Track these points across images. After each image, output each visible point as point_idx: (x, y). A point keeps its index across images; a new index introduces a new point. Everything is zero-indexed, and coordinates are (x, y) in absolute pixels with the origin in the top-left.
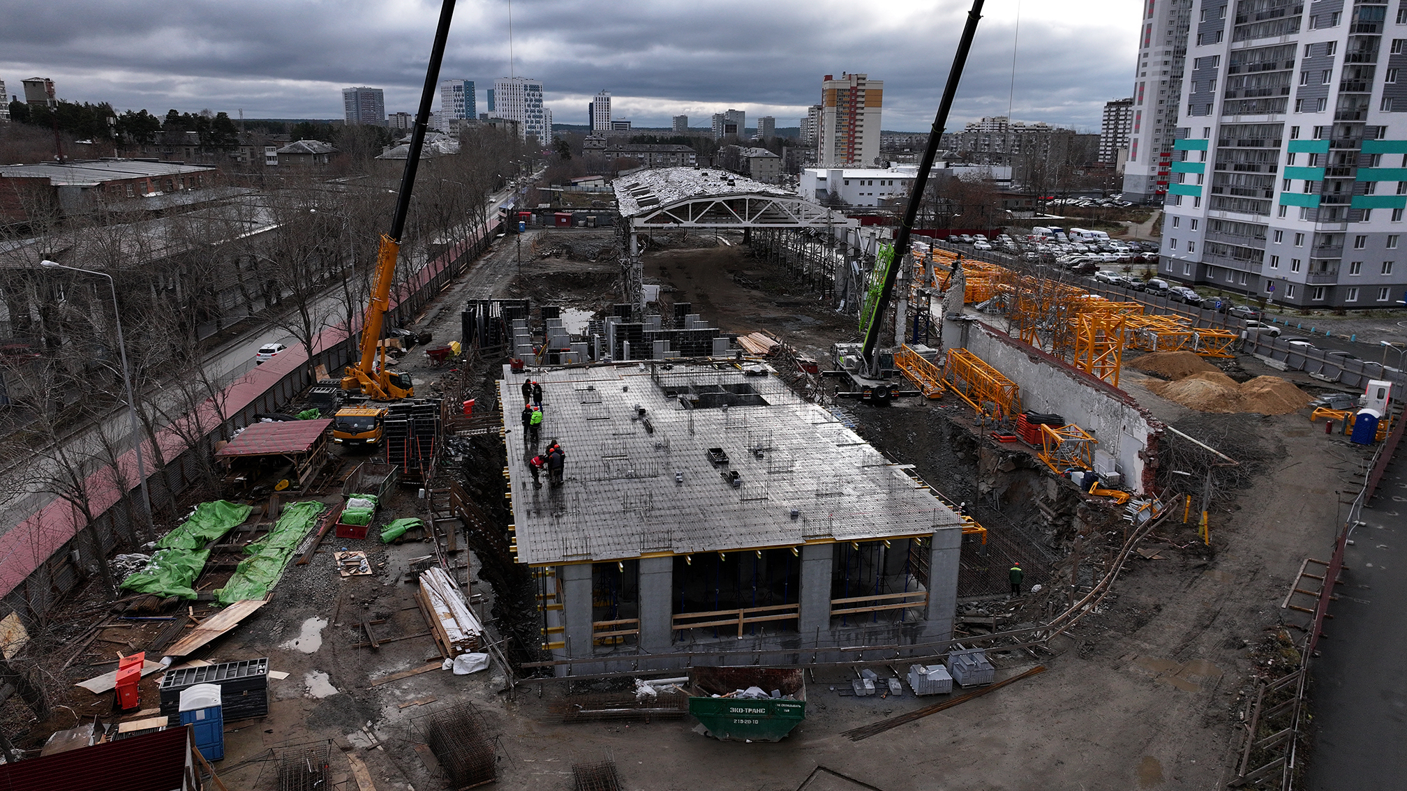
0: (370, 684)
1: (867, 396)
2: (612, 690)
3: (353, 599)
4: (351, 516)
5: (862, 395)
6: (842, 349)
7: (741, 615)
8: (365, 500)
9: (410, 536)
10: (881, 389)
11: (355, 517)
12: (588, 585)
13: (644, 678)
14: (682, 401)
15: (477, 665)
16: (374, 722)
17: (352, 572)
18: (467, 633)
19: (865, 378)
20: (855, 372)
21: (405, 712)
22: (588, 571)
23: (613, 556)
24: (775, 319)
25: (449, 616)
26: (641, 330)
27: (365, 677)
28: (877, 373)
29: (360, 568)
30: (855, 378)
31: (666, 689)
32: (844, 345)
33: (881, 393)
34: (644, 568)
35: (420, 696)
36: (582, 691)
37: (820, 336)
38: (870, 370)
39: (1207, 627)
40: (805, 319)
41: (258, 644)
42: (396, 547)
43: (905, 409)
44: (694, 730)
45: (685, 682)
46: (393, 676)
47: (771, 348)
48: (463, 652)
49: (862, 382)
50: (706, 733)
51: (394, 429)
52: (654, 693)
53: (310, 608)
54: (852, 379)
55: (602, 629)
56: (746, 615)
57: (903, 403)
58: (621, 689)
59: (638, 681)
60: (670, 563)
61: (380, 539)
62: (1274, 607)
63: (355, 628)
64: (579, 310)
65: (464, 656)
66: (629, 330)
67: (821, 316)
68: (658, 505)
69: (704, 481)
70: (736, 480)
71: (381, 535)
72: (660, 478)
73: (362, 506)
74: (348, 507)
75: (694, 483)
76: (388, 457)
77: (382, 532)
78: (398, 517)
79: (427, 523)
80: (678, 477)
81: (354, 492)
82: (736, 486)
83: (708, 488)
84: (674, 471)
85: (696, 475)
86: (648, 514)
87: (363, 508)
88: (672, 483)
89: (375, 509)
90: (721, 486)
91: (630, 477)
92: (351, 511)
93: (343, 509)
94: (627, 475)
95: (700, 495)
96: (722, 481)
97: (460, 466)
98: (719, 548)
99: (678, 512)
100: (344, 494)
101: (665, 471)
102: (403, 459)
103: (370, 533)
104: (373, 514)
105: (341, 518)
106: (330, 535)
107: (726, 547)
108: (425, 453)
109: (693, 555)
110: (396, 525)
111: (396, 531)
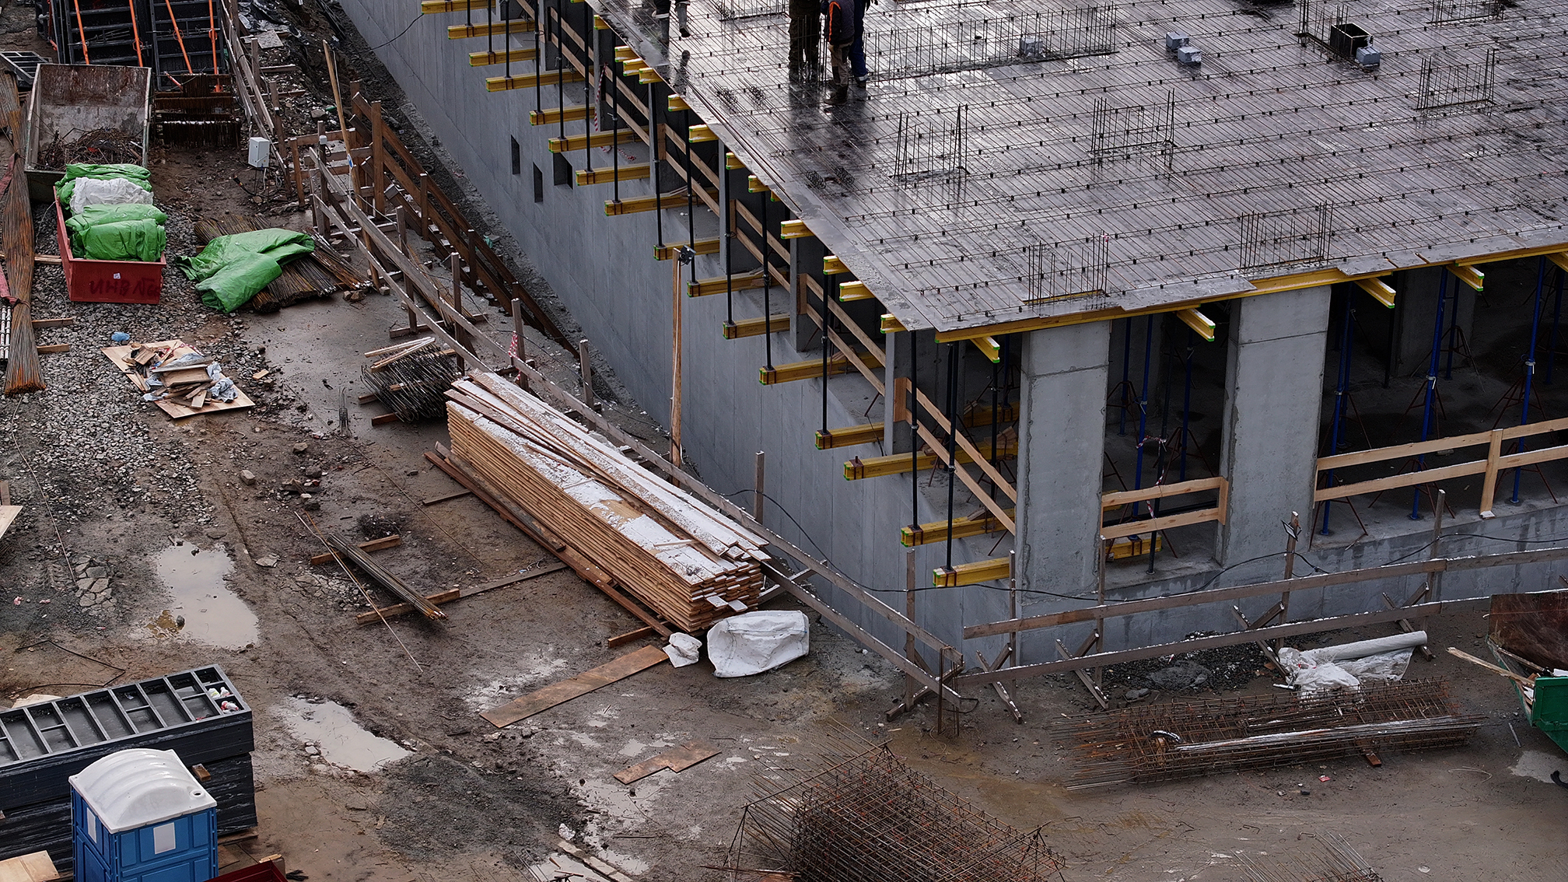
0: (486, 725)
2: (1215, 684)
3: (252, 483)
4: (109, 235)
7: (1496, 448)
8: (122, 180)
9: (298, 284)
11: (121, 237)
12: (1095, 387)
13: (1301, 642)
15: (784, 645)
16: (579, 827)
17: (198, 402)
18: (725, 556)
21: (647, 793)
22: (1097, 345)
23: (1176, 293)
25: (628, 511)
27: (455, 706)
29: (215, 390)
31: (1370, 670)
34: (1251, 325)
35: (659, 744)
36: (1135, 693)
41: (62, 635)
42: (267, 322)
44: (1518, 771)
45: (1417, 648)
46: (539, 695)
48: (728, 612)
50: (1555, 775)
52: (1353, 683)
53: (144, 519)
55: (1135, 512)
58: (1241, 679)
59: (1287, 656)
61: (206, 300)
63: (323, 565)
65: (738, 623)
68: (1182, 137)
69: (1262, 60)
70: (1364, 52)
71: (202, 286)
72: (1123, 57)
73: (120, 201)
74: (76, 205)
75: (1234, 65)
76: (85, 44)
77: (198, 280)
78: (213, 230)
79: (317, 244)
80: (1184, 50)
81: (59, 163)
82: (1372, 68)
83: (1289, 80)
84: (1149, 31)
85: (1221, 45)
86: (1178, 167)
87: (125, 208)
88: (1172, 71)
89: (157, 202)
90: (1328, 72)
91: (1032, 56)
92: (96, 217)
93: (68, 214)
94: (1021, 53)
95: (1287, 101)
96: (1312, 55)
97: (288, 61)
98: (1461, 252)
99: (1259, 155)
100: (29, 168)
101: (1122, 36)
102: (130, 50)
103: (171, 285)
104: (160, 222)
105: (78, 243)
106: (42, 296)
107: (1480, 250)
108: (192, 25)
109: (1396, 278)
110: (230, 256)
111: (241, 272)
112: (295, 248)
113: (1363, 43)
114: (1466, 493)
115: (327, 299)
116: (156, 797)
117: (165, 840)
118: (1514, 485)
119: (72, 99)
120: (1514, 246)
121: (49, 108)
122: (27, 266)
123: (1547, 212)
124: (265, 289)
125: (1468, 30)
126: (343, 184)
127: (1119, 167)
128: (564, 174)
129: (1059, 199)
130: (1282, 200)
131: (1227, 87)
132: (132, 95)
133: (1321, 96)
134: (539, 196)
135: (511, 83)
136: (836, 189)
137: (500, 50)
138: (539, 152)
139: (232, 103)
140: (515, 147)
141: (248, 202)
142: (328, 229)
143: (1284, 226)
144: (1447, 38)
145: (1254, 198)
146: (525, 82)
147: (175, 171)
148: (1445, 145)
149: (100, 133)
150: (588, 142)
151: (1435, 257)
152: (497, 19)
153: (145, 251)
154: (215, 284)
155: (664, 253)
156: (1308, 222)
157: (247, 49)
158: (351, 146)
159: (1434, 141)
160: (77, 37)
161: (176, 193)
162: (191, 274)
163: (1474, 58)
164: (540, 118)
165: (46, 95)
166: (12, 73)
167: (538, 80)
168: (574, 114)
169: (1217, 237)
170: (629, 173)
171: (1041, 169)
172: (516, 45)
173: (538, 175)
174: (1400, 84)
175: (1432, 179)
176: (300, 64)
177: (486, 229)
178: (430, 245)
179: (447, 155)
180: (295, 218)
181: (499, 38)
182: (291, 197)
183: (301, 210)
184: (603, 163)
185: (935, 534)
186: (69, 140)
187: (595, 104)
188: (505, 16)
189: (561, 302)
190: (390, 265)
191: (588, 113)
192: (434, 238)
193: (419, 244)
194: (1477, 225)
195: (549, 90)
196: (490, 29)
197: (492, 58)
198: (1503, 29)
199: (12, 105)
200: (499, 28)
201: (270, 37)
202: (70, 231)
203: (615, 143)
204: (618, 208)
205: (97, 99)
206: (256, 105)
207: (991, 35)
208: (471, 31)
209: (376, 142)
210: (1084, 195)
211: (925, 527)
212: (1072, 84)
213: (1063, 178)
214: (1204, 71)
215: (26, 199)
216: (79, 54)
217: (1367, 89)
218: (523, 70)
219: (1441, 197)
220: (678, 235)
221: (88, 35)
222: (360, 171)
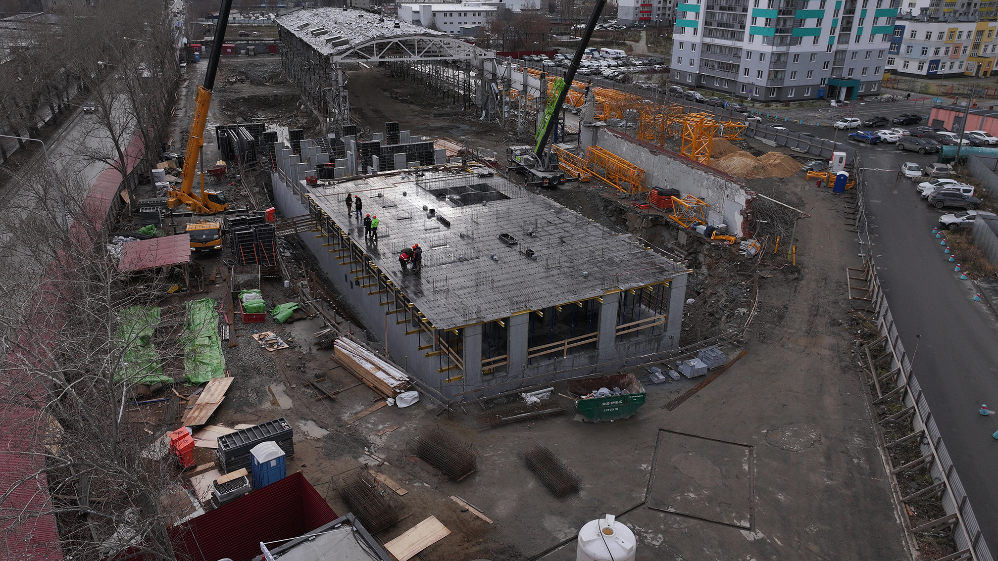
0: (347, 424)
1: (546, 183)
2: (508, 402)
3: (289, 366)
4: (252, 307)
5: (542, 183)
6: (516, 151)
7: (566, 344)
8: (255, 294)
9: (298, 316)
10: (554, 178)
11: (255, 308)
12: (479, 338)
13: (526, 392)
14: (451, 199)
15: (413, 399)
16: (369, 447)
17: (275, 347)
18: (399, 380)
19: (540, 171)
20: (532, 166)
21: (384, 438)
22: (479, 329)
23: (495, 317)
24: (441, 128)
25: (377, 370)
26: (379, 146)
27: (339, 419)
28: (548, 167)
29: (279, 344)
30: (533, 171)
31: (542, 397)
32: (517, 148)
33: (554, 181)
34: (512, 322)
35: (386, 425)
36: (491, 406)
37: (482, 139)
38: (543, 164)
39: (816, 315)
40: (463, 127)
41: (246, 408)
42: (291, 325)
43: (570, 191)
44: (575, 419)
45: (552, 391)
46: (358, 415)
47: (459, 151)
48: (401, 393)
49: (540, 175)
50: (583, 420)
51: (244, 237)
52: (539, 401)
53: (264, 377)
54: (530, 172)
55: (489, 364)
56: (569, 343)
57: (567, 187)
58: (514, 401)
59: (524, 395)
60: (527, 317)
61: (276, 321)
62: (845, 299)
63: (307, 386)
64: (280, 125)
65: (403, 395)
66: (371, 146)
67: (472, 124)
68: (496, 279)
69: (512, 258)
70: (533, 256)
71: (275, 317)
72: (482, 259)
73: (254, 299)
74: (244, 300)
75: (506, 260)
76: (243, 258)
77: (274, 316)
78: (277, 303)
79: (301, 305)
80: (495, 257)
81: (239, 289)
82: (535, 260)
83: (518, 263)
84: (487, 253)
85: (503, 255)
86: (494, 286)
87: (256, 300)
88: (492, 262)
89: (263, 299)
90: (526, 261)
91: (461, 260)
92: (249, 303)
93: (242, 302)
94: (459, 259)
95: (517, 268)
96: (523, 257)
97: (292, 259)
98: (556, 304)
99: (512, 282)
100: (232, 291)
101: (481, 254)
102: (255, 259)
103: (267, 318)
104: (264, 303)
105: (245, 309)
106: (237, 322)
107: (561, 303)
108: (269, 253)
109: (542, 310)
110: (282, 310)
111: (284, 314)
112: (297, 307)
114: (560, 354)
115: (305, 319)
116: (271, 454)
117: (273, 464)
118: (571, 351)
119: (241, 273)
120: (567, 301)
121: (236, 275)
122: (233, 315)
123: (575, 293)
124: (290, 318)
125: (555, 249)
126: (307, 290)
127: (482, 287)
128: (358, 283)
129: (469, 295)
130: (518, 293)
131: (504, 266)
132: (256, 271)
133: (524, 267)
134: (352, 288)
135: (344, 264)
136: (420, 295)
137: (342, 256)
138: (352, 277)
139: (280, 271)
140: (346, 276)
141: (284, 295)
142: (304, 302)
143: (518, 299)
144: (551, 251)
145: (511, 293)
146: (348, 263)
147: (267, 288)
148: (552, 277)
149: (249, 281)
150: (363, 278)
151: (551, 305)
152: (341, 248)
153: (261, 311)
154: (278, 317)
155: (382, 304)
156: (523, 298)
157: (282, 257)
158: (308, 282)
159: (549, 276)
160: (242, 257)
161: (267, 294)
162: (272, 314)
163: (557, 256)
164: (352, 272)
165: (235, 272)
166: (226, 265)
167: (351, 263)
168: (360, 271)
169: (504, 303)
170: (373, 285)
171: (465, 288)
172: (345, 254)
173: (352, 283)
174: (541, 263)
175: (550, 286)
176: (295, 259)
177: (340, 294)
178: (328, 304)
179: (330, 276)
180: (296, 299)
181: (341, 252)
182: (295, 294)
183: (297, 297)
184: (366, 280)
185: (446, 370)
186: (241, 282)
187: (364, 269)
188: (342, 247)
189: (358, 311)
190: (318, 311)
191: (363, 270)
192: (328, 302)
193: (325, 304)
194: (560, 297)
195: (353, 265)
196: (339, 250)
197: (340, 257)
198: (563, 249)
199: (227, 273)
200: (341, 250)
201: (288, 254)
202: (243, 306)
203: (369, 277)
204: (371, 294)
205: (247, 272)
206: (285, 272)
207: (452, 255)
208: (335, 251)
209: (314, 281)
210: (474, 294)
211: (443, 369)
212: (471, 266)
213: (469, 290)
214: (499, 262)
215: (231, 298)
216: (242, 260)
217: (534, 264)
218: (347, 260)
219: (552, 290)
220: (385, 300)
221: (244, 256)
222: (310, 287)
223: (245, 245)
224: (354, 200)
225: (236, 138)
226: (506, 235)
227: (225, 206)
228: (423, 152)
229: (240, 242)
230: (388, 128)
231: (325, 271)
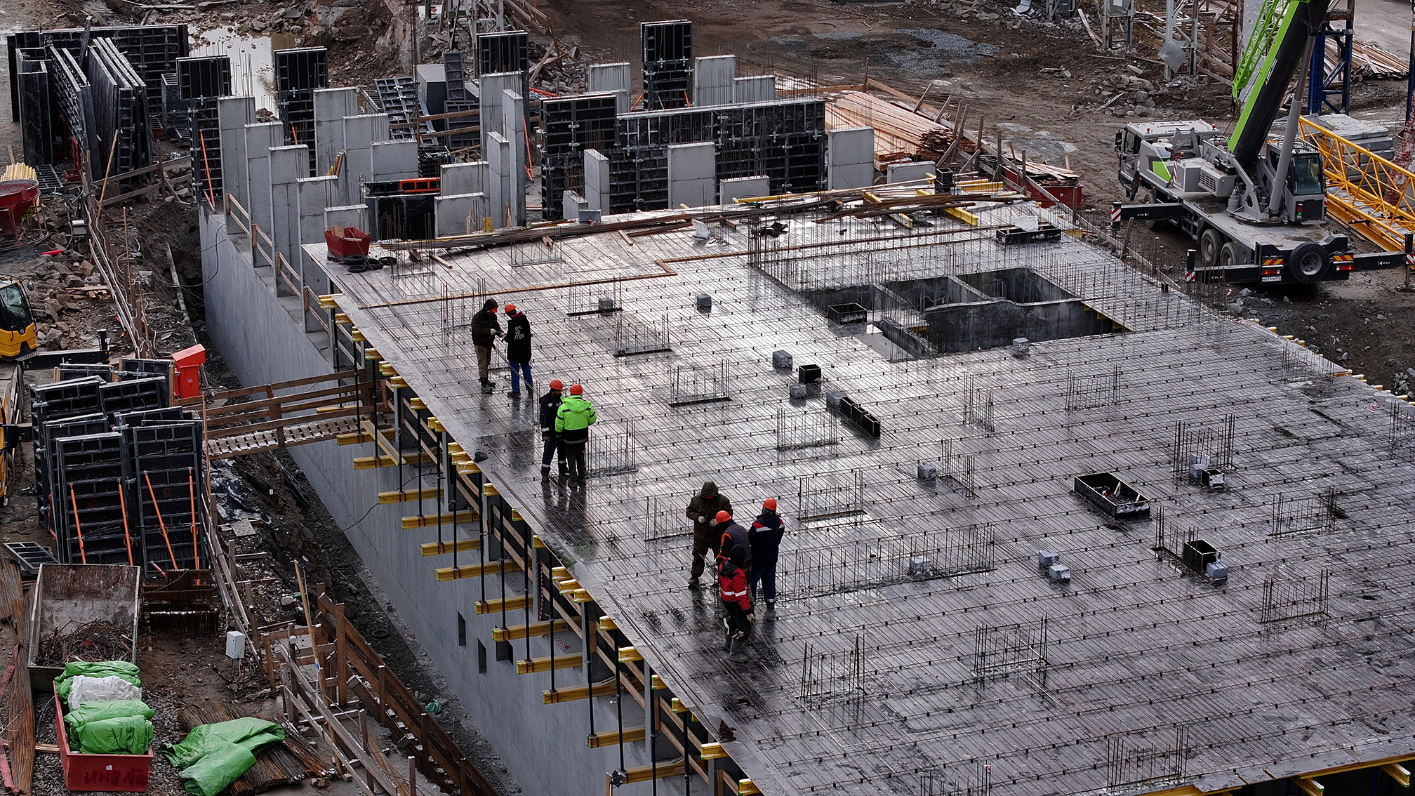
1: (1272, 272)
4: (103, 730)
5: (1258, 273)
6: (1153, 139)
8: (115, 677)
10: (1308, 253)
11: (112, 732)
19: (1249, 223)
20: (1218, 203)
28: (1282, 207)
30: (1221, 221)
32: (1156, 128)
33: (1307, 262)
37: (1018, 90)
38: (1263, 194)
40: (944, 41)
43: (1370, 307)
47: (925, 137)
49: (1251, 237)
51: (87, 458)
54: (1208, 225)
57: (1358, 287)
61: (188, 788)
68: (1057, 655)
69: (1126, 575)
70: (1213, 567)
71: (184, 774)
72: (1002, 574)
73: (113, 697)
74: (73, 701)
75: (1100, 581)
76: (80, 538)
77: (181, 767)
78: (194, 718)
79: (287, 731)
80: (1055, 568)
81: (57, 657)
82: (1219, 583)
83: (1149, 596)
84: (1023, 548)
85: (1089, 560)
86: (1051, 684)
87: (117, 704)
88: (1043, 588)
89: (145, 698)
90: (1182, 587)
91: (920, 576)
92: (91, 714)
93: (66, 710)
94: (911, 572)
95: (1147, 617)
96: (1171, 570)
97: (260, 548)
98: (1304, 767)
99: (1124, 672)
100: (32, 664)
101: (999, 553)
102: (120, 543)
103: (157, 773)
104: (148, 717)
105: (75, 739)
106: (42, 785)
107: (1320, 765)
108: (176, 520)
110: (211, 746)
111: (219, 762)
112: (268, 737)
113: (1212, 559)
115: (297, 786)
119: (69, 594)
120: (1348, 760)
121: (49, 602)
122: (29, 756)
123: (1379, 725)
124: (242, 778)
125: (1304, 543)
126: (311, 673)
127: (998, 688)
128: (506, 653)
129: (945, 720)
130: (1145, 716)
131: (1093, 603)
132: (123, 590)
133: (1176, 611)
134: (483, 668)
135: (458, 574)
136: (749, 711)
137: (448, 542)
138: (486, 630)
139: (212, 593)
140: (462, 622)
141: (225, 688)
142: (296, 717)
143: (1143, 744)
144: (1288, 549)
145: (1121, 715)
146: (470, 572)
147: (161, 658)
148: (1285, 658)
149: (95, 626)
150: (528, 632)
151: (1279, 772)
152: (445, 511)
153: (134, 744)
154: (198, 773)
155: (595, 742)
156: (1167, 739)
157: (223, 537)
158: (317, 641)
159: (1277, 654)
160: (74, 533)
161: (161, 679)
162: (175, 761)
163: (1310, 570)
164: (485, 608)
165: (47, 591)
166: (14, 562)
167: (482, 570)
168: (515, 604)
169: (1088, 755)
170: (564, 662)
171: (931, 690)
172: (464, 535)
173: (482, 650)
174: (1246, 597)
175: (1275, 694)
176: (271, 549)
177: (433, 692)
178: (387, 732)
179: (400, 621)
180: (267, 704)
181: (448, 528)
182: (264, 684)
183: (273, 696)
184: (540, 644)
186: (67, 632)
187: (533, 595)
188: (453, 508)
189: (503, 764)
190: (350, 755)
191: (527, 603)
192: (389, 723)
193: (378, 731)
194: (1316, 739)
195: (493, 579)
196: (439, 520)
197: (441, 548)
198: (1336, 542)
199: (16, 594)
200: (448, 519)
201: (244, 526)
202: (67, 725)
203: (551, 632)
204: (555, 697)
205: (92, 594)
206: (231, 599)
207: (884, 554)
208: (423, 522)
209: (339, 638)
210: (968, 716)
212: (956, 602)
213: (946, 698)
214: (1073, 587)
215: (29, 689)
216: (76, 547)
217: (1216, 602)
218: (469, 560)
219: (1285, 712)
220: (608, 724)
221: (84, 531)
222: (324, 663)
223: (88, 488)
224: (503, 321)
225: (80, 81)
226: (1105, 481)
227: (23, 337)
228: (781, 141)
229: (70, 475)
230: (650, 44)
231: (383, 599)
